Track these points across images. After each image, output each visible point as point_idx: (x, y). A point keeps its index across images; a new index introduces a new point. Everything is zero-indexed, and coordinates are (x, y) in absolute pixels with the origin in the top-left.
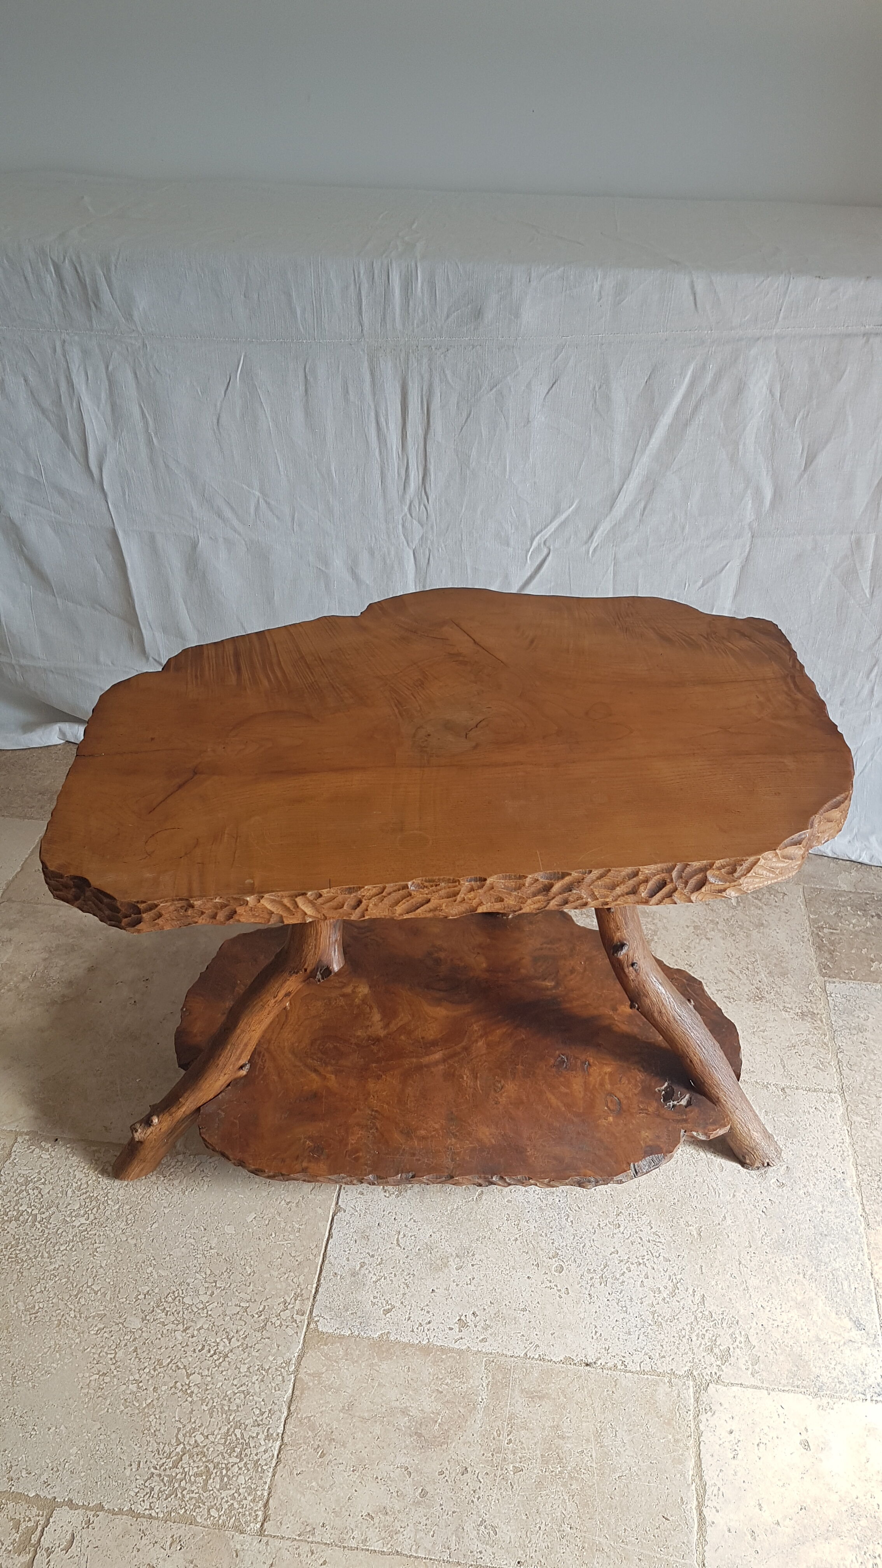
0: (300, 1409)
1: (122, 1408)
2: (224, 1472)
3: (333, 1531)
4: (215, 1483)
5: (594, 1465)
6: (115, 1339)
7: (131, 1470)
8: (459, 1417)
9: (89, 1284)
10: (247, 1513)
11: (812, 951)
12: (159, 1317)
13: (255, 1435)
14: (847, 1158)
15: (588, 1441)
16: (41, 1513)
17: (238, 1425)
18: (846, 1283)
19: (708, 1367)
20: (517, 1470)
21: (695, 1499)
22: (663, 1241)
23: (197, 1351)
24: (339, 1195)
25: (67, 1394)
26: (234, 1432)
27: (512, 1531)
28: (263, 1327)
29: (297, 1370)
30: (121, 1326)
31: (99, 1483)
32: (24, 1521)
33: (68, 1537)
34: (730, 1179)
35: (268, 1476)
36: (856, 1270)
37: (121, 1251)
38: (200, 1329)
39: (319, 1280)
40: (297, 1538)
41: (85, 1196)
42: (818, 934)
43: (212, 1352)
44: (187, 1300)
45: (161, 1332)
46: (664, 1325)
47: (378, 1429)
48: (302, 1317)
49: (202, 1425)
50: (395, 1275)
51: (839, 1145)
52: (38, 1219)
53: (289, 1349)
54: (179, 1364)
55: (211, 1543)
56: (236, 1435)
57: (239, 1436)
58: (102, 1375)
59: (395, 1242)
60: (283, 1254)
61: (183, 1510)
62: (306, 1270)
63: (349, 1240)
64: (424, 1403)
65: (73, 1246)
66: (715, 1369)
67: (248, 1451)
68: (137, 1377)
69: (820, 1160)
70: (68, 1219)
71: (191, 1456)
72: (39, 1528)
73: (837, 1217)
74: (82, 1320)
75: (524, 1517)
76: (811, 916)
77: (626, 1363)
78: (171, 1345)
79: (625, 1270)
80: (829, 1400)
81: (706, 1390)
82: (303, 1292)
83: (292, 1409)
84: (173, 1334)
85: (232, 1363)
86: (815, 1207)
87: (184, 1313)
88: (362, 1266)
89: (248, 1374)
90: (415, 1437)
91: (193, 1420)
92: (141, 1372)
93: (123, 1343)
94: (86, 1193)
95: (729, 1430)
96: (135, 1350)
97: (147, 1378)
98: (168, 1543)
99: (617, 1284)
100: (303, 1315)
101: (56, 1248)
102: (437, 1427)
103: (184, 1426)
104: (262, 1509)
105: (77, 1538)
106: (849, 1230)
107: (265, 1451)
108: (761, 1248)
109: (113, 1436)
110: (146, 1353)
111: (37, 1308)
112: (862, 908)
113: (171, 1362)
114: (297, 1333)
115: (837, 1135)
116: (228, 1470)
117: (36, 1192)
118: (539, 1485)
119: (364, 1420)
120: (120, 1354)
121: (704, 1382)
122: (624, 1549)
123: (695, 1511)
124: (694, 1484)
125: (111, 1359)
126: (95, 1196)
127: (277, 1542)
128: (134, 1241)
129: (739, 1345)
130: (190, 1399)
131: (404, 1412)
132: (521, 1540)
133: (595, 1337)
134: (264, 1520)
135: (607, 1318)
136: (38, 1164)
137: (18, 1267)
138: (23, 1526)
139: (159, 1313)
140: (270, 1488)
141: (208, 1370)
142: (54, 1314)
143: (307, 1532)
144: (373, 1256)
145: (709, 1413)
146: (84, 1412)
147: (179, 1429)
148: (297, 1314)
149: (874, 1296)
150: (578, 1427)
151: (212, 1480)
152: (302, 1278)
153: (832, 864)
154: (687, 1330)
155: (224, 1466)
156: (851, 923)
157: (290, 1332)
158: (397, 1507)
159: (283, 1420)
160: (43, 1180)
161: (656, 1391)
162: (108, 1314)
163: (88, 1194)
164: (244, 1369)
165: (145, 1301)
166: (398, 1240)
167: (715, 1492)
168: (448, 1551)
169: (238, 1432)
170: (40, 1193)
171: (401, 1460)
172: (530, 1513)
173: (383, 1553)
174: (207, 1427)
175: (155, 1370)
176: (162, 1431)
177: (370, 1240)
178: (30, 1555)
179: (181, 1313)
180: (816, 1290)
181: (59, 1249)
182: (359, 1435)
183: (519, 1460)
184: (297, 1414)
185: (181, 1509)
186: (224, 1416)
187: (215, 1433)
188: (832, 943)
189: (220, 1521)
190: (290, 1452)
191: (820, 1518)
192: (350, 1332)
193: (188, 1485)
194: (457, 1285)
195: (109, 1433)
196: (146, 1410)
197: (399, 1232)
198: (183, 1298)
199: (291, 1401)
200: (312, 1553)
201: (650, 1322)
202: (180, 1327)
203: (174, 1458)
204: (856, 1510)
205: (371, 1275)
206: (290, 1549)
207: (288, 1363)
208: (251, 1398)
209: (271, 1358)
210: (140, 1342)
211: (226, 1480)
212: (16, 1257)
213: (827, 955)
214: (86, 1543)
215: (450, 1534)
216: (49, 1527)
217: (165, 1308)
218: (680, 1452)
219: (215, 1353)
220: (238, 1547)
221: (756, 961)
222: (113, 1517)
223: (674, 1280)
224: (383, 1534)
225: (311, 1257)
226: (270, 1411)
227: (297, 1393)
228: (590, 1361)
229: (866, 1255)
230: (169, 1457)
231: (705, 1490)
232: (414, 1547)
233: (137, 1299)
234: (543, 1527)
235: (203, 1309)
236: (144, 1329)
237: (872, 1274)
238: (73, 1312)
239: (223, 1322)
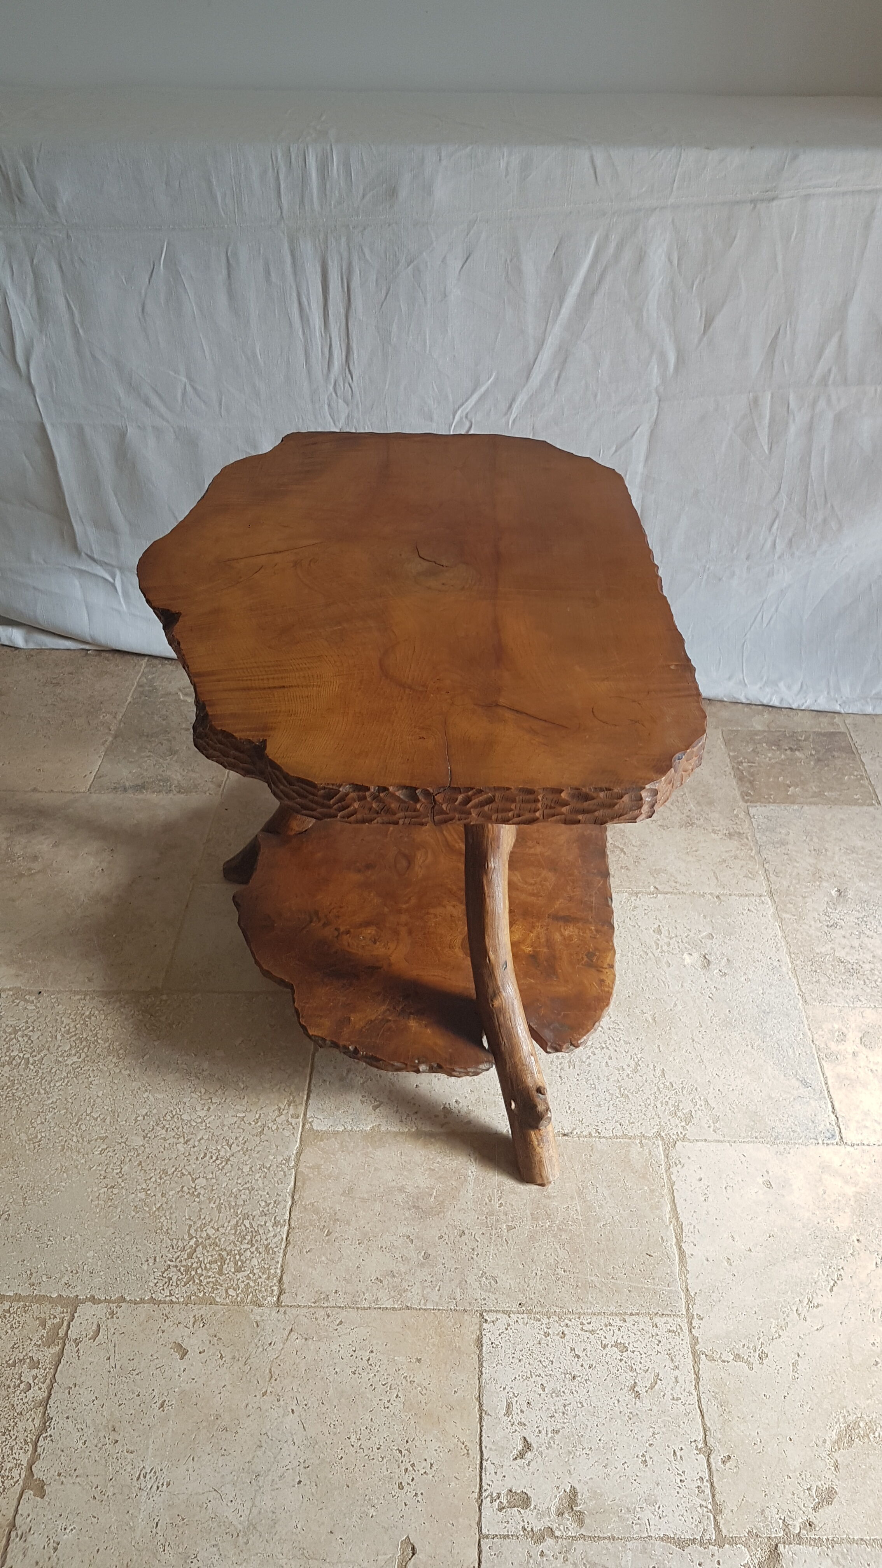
0: (303, 1197)
1: (133, 1213)
2: (238, 1257)
3: (345, 1296)
4: (229, 1268)
5: (580, 1218)
6: (120, 1156)
7: (148, 1264)
8: (452, 1189)
9: (88, 1112)
10: (263, 1289)
11: (734, 782)
12: (159, 1134)
13: (263, 1223)
14: (781, 948)
15: (572, 1198)
16: (65, 1310)
17: (246, 1216)
18: (790, 1051)
19: (674, 1128)
20: (509, 1228)
21: (674, 1237)
22: (622, 1028)
23: (200, 1159)
25: (78, 1206)
26: (242, 1223)
27: (511, 1279)
28: (260, 1132)
29: (297, 1165)
30: (123, 1145)
31: (118, 1279)
32: (50, 1318)
33: (94, 1328)
34: (678, 973)
35: (279, 1256)
36: (798, 1039)
37: (116, 1082)
38: (200, 1140)
39: (309, 1088)
40: (313, 1305)
41: (74, 1038)
42: (738, 768)
43: (214, 1158)
45: (163, 1146)
46: (630, 1096)
47: (378, 1207)
48: (297, 1120)
49: (212, 1220)
51: (773, 938)
52: (31, 1062)
53: (287, 1148)
54: (184, 1171)
55: (232, 1318)
56: (245, 1225)
57: (248, 1226)
58: (110, 1188)
60: (273, 1069)
61: (202, 1293)
62: (296, 1080)
64: (419, 1181)
65: (68, 1082)
66: (680, 1130)
67: (258, 1238)
68: (144, 1186)
69: (756, 952)
70: (60, 1059)
71: (204, 1247)
72: (65, 1323)
73: (776, 997)
74: (86, 1143)
75: (521, 1266)
76: (731, 754)
77: (599, 1131)
78: (174, 1156)
79: (590, 1054)
80: (785, 1146)
81: (674, 1146)
82: (296, 1099)
83: (296, 1198)
84: (175, 1147)
85: (234, 1166)
86: (756, 990)
87: (183, 1128)
88: (348, 1072)
89: (251, 1173)
90: (414, 1210)
91: (202, 1217)
92: (148, 1182)
93: (127, 1160)
94: (75, 1035)
95: (698, 1177)
96: (140, 1163)
97: (155, 1186)
98: (191, 1322)
99: (584, 1066)
100: (297, 1118)
101: (52, 1085)
102: (432, 1199)
103: (195, 1223)
104: (277, 1284)
105: (103, 1327)
106: (789, 1007)
107: (275, 1236)
108: (711, 1027)
109: (127, 1238)
110: (150, 1165)
111: (39, 1137)
112: (777, 743)
113: (176, 1170)
114: (293, 1133)
115: (770, 931)
116: (240, 1255)
117: (26, 1039)
118: (532, 1238)
119: (363, 1200)
120: (126, 1168)
121: (671, 1141)
122: (614, 1284)
123: (675, 1247)
124: (672, 1225)
125: (117, 1174)
126: (85, 1036)
127: (294, 1311)
128: (128, 1072)
129: (700, 1108)
130: (197, 1200)
131: (402, 1190)
132: (520, 1286)
133: (569, 1112)
134: (280, 1293)
135: (578, 1095)
136: (25, 1014)
137: (16, 1104)
138: (49, 1323)
139: (159, 1131)
140: (282, 1266)
141: (212, 1173)
142: (57, 1141)
143: (321, 1299)
145: (679, 1166)
146: (96, 1220)
147: (190, 1226)
148: (292, 1117)
149: (817, 1059)
150: (562, 1187)
151: (226, 1265)
152: (293, 1087)
153: (746, 709)
154: (652, 1099)
155: (236, 1252)
156: (767, 757)
157: (287, 1133)
158: (403, 1270)
159: (288, 1208)
160: (31, 1028)
161: (629, 1151)
162: (110, 1136)
163: (77, 1036)
164: (246, 1169)
165: (144, 1122)
167: (692, 1229)
168: (454, 1301)
169: (247, 1223)
170: (29, 1039)
171: (403, 1230)
172: (525, 1262)
173: (394, 1309)
174: (217, 1221)
175: (161, 1178)
176: (174, 1229)
178: (60, 1346)
179: (181, 1128)
180: (764, 1058)
181: (55, 1085)
182: (361, 1213)
183: (510, 1219)
184: (301, 1201)
185: (200, 1292)
186: (232, 1210)
187: (225, 1226)
188: (752, 775)
189: (239, 1299)
190: (298, 1234)
191: (787, 1243)
192: (343, 1128)
193: (204, 1272)
195: (123, 1236)
196: (157, 1213)
198: (180, 1116)
199: (294, 1191)
200: (328, 1316)
201: (617, 1095)
202: (181, 1140)
203: (188, 1251)
204: (818, 1233)
205: (358, 1078)
206: (307, 1315)
207: (288, 1160)
208: (256, 1193)
209: (271, 1158)
210: (143, 1156)
211: (240, 1263)
212: (14, 1095)
213: (748, 784)
214: (112, 1331)
215: (454, 1287)
216: (74, 1320)
217: (164, 1126)
218: (657, 1200)
219: (217, 1159)
220: (258, 1318)
221: (685, 794)
222: (136, 1306)
223: (636, 1059)
224: (392, 1293)
225: (300, 1069)
226: (275, 1202)
227: (298, 1184)
228: (566, 1131)
229: (806, 1026)
230: (183, 1250)
231: (682, 1229)
232: (423, 1301)
233: (136, 1120)
234: (539, 1273)
235: (201, 1123)
236: (147, 1145)
237: (813, 1041)
238: (75, 1137)
239: (222, 1132)
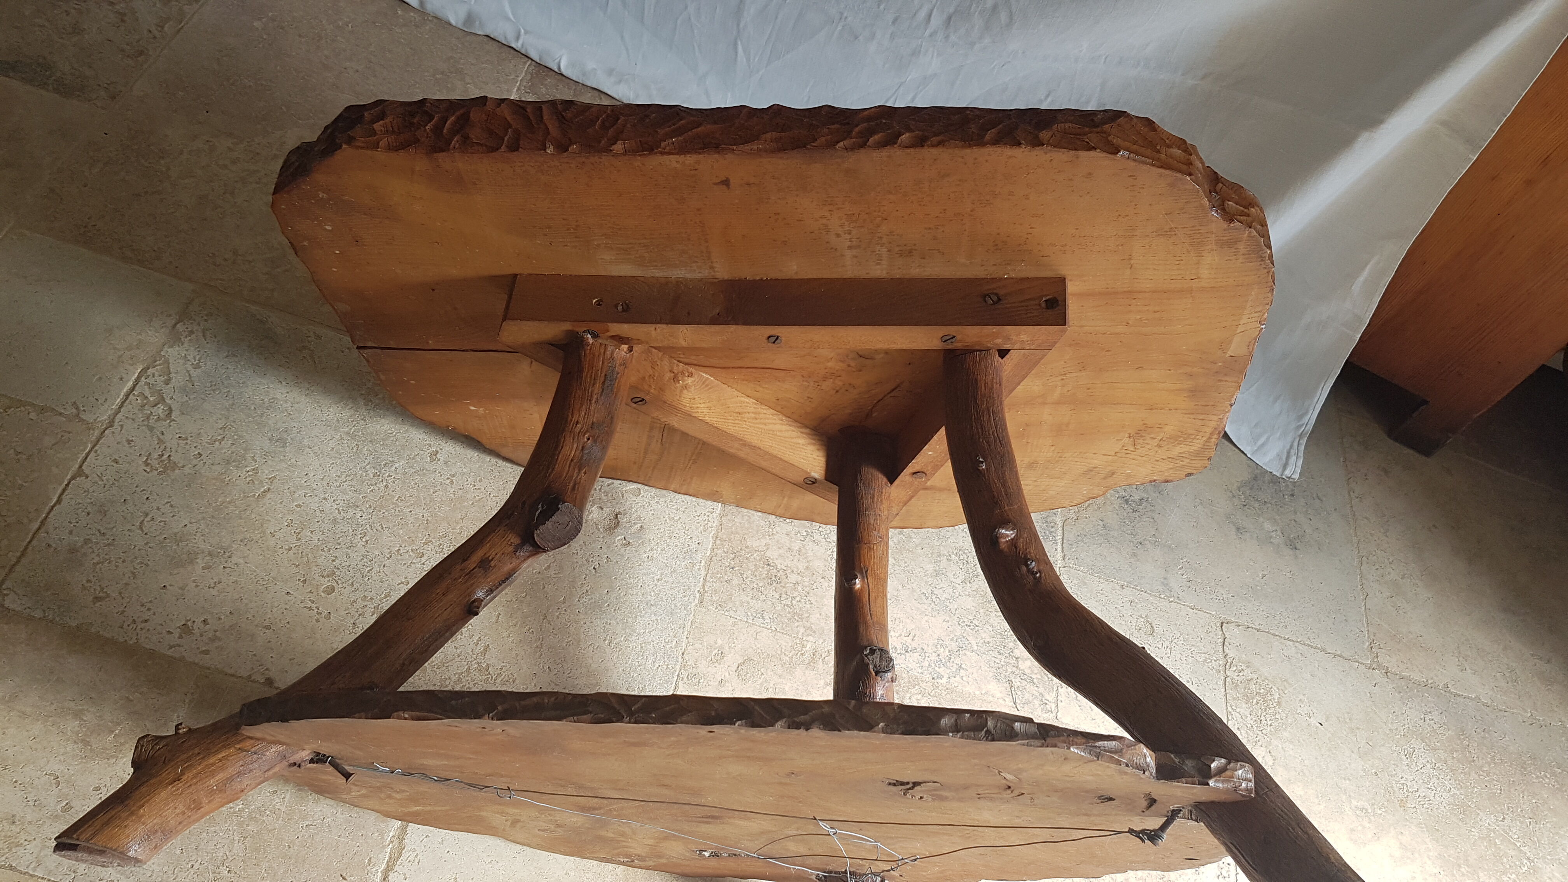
5: (281, 807)
14: (710, 529)
18: (651, 659)
21: (386, 861)
24: (86, 458)
27: (159, 865)
39: (24, 550)
50: (124, 561)
51: (707, 514)
59: (138, 524)
62: (14, 535)
63: (79, 511)
64: (105, 708)
69: (679, 526)
73: (671, 588)
75: (178, 852)
86: (653, 573)
88: (86, 543)
90: (80, 745)
106: (678, 605)
108: (575, 605)
119: (24, 714)
123: (380, 874)
124: (389, 845)
131: (77, 713)
144: (103, 534)
152: (6, 541)
154: (453, 680)
158: (29, 818)
166: (142, 523)
167: (411, 858)
171: (55, 767)
177: (108, 516)
182: (12, 731)
192: (40, 615)
194: (197, 586)
197: (147, 515)
205: (93, 556)
225: (26, 521)
229: (685, 634)
231: (400, 855)
232: (34, 864)
234: (196, 866)
237: (683, 654)
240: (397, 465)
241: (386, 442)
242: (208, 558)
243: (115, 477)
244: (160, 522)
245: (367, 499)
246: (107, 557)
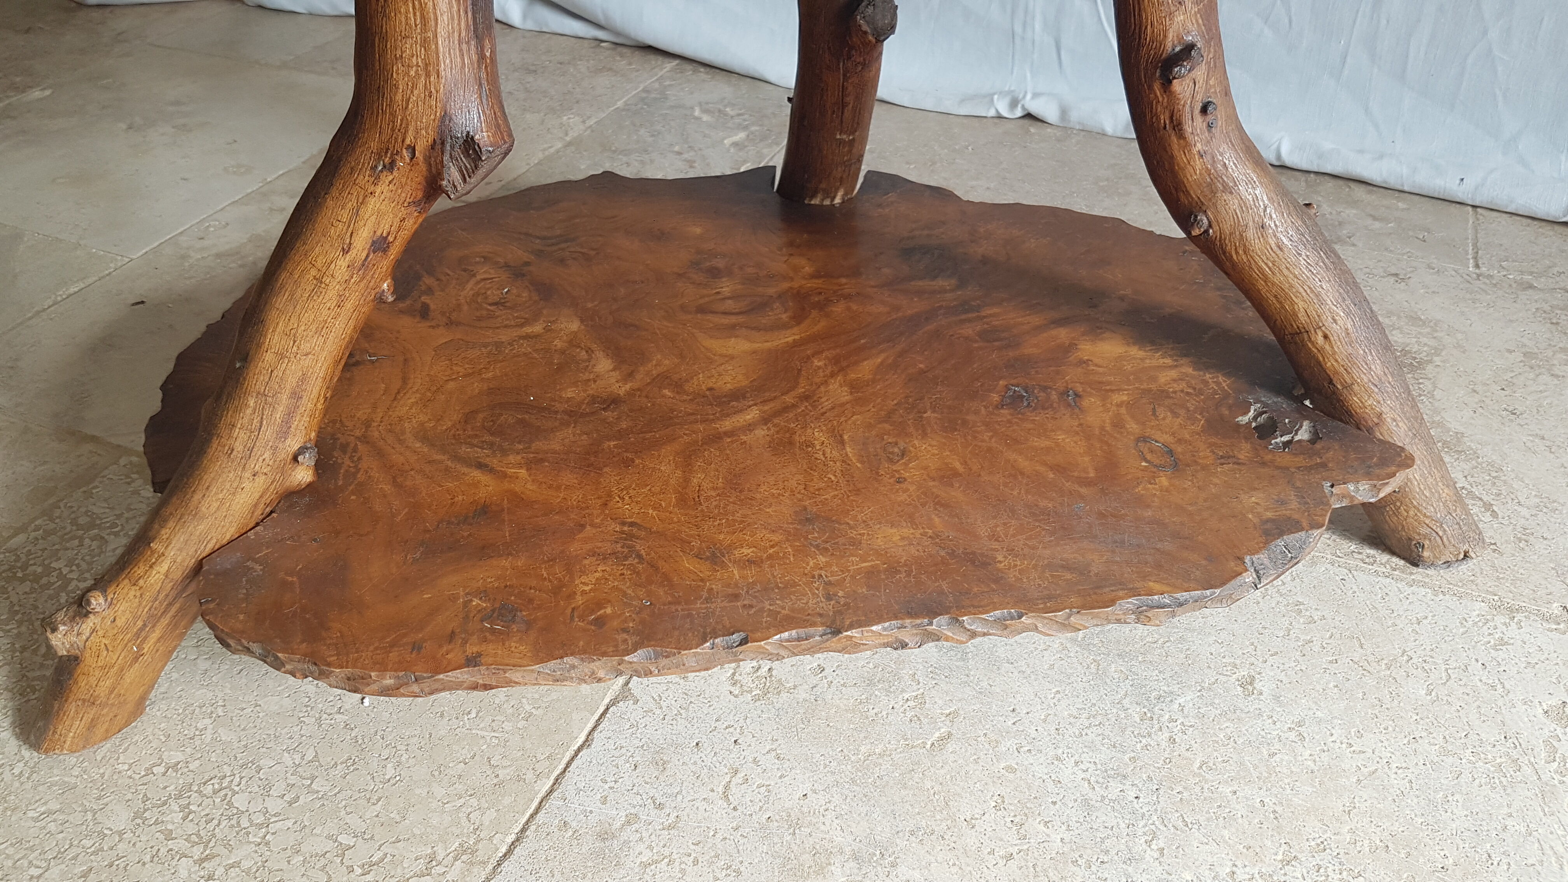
6: (65, 839)
30: (89, 816)
39: (524, 830)
44: (240, 801)
45: (156, 848)
50: (696, 862)
59: (721, 789)
60: (473, 757)
62: (507, 801)
63: (621, 762)
82: (480, 846)
84: (174, 863)
87: (218, 825)
88: (628, 823)
139: (172, 812)
144: (660, 806)
152: (492, 814)
166: (727, 787)
177: (667, 773)
179: (215, 822)
197: (736, 772)
198: (235, 793)
205: (641, 847)
210: (103, 859)
217: (189, 804)
225: (530, 776)
233: (149, 771)
235: (260, 826)
236: (128, 835)
238: (21, 764)
239: (284, 865)
240: (1181, 700)
241: (1149, 657)
242: (852, 864)
243: (681, 702)
244: (759, 787)
245: (1139, 763)
246: (667, 852)
